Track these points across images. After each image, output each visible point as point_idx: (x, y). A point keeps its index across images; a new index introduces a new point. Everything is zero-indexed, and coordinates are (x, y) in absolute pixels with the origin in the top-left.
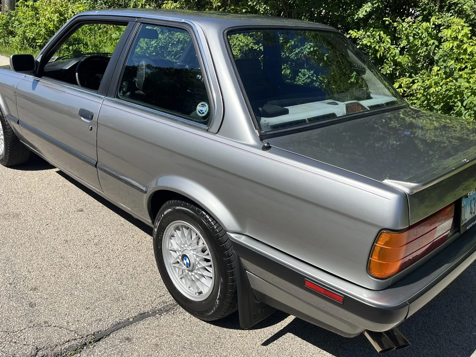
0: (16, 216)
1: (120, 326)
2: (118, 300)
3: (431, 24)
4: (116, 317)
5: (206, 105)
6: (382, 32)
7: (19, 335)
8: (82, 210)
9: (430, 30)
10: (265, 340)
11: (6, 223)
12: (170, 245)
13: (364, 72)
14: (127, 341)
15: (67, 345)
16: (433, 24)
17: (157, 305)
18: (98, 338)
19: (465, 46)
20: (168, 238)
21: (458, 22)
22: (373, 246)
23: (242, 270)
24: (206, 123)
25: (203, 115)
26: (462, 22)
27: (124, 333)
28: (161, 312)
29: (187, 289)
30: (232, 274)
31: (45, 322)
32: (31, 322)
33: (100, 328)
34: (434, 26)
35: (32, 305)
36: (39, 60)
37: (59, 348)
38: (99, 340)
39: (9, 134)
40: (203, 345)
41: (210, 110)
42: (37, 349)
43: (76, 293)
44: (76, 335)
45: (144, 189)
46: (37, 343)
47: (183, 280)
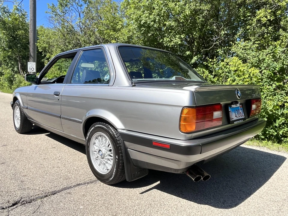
0: (21, 150)
1: (66, 189)
2: (66, 179)
3: (225, 62)
4: (65, 186)
5: (109, 75)
6: (204, 69)
7: (13, 193)
8: (55, 148)
9: (225, 65)
10: (141, 192)
11: (16, 153)
12: (94, 148)
13: (188, 72)
14: (68, 194)
15: (37, 196)
16: (226, 63)
17: (87, 180)
18: (54, 193)
19: (240, 69)
20: (92, 145)
21: (235, 59)
22: (181, 116)
23: (126, 148)
24: (108, 83)
25: (107, 80)
26: (237, 58)
27: (68, 191)
28: (88, 183)
29: (102, 170)
30: (121, 153)
31: (28, 188)
32: (20, 188)
33: (55, 189)
34: (226, 64)
35: (22, 182)
36: (38, 77)
37: (33, 197)
38: (54, 194)
39: (23, 116)
40: (108, 195)
41: (110, 77)
42: (21, 198)
43: (45, 177)
44: (43, 192)
45: (81, 121)
46: (22, 195)
47: (100, 166)
